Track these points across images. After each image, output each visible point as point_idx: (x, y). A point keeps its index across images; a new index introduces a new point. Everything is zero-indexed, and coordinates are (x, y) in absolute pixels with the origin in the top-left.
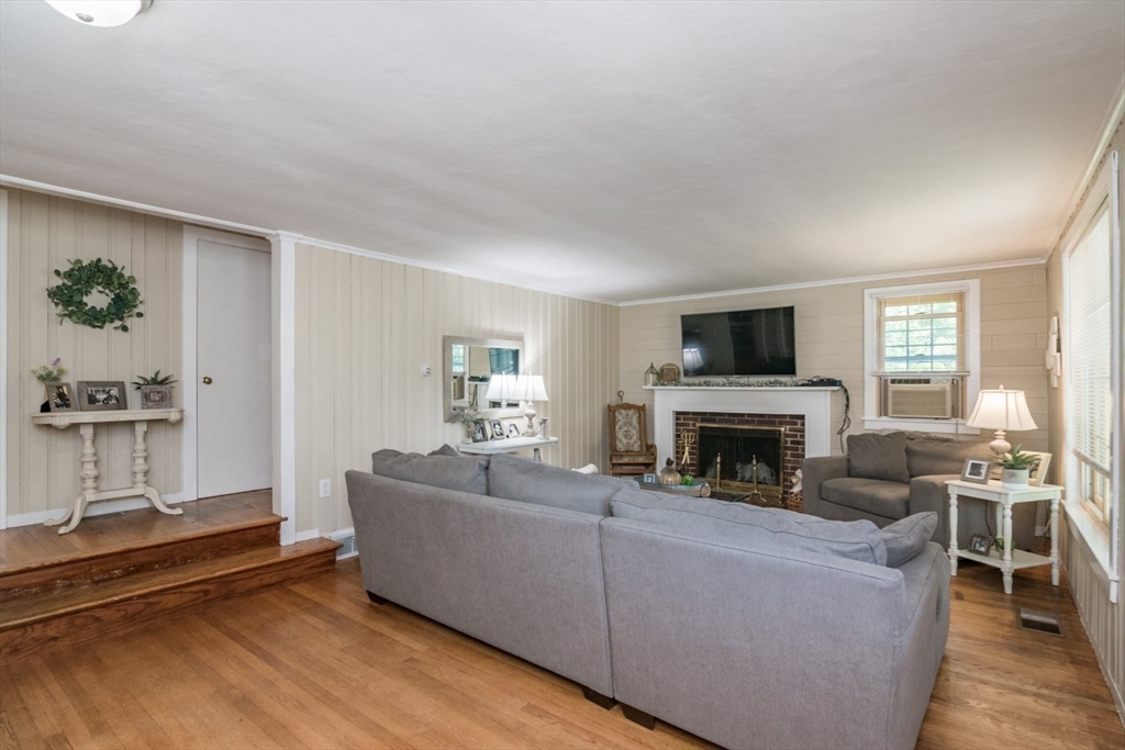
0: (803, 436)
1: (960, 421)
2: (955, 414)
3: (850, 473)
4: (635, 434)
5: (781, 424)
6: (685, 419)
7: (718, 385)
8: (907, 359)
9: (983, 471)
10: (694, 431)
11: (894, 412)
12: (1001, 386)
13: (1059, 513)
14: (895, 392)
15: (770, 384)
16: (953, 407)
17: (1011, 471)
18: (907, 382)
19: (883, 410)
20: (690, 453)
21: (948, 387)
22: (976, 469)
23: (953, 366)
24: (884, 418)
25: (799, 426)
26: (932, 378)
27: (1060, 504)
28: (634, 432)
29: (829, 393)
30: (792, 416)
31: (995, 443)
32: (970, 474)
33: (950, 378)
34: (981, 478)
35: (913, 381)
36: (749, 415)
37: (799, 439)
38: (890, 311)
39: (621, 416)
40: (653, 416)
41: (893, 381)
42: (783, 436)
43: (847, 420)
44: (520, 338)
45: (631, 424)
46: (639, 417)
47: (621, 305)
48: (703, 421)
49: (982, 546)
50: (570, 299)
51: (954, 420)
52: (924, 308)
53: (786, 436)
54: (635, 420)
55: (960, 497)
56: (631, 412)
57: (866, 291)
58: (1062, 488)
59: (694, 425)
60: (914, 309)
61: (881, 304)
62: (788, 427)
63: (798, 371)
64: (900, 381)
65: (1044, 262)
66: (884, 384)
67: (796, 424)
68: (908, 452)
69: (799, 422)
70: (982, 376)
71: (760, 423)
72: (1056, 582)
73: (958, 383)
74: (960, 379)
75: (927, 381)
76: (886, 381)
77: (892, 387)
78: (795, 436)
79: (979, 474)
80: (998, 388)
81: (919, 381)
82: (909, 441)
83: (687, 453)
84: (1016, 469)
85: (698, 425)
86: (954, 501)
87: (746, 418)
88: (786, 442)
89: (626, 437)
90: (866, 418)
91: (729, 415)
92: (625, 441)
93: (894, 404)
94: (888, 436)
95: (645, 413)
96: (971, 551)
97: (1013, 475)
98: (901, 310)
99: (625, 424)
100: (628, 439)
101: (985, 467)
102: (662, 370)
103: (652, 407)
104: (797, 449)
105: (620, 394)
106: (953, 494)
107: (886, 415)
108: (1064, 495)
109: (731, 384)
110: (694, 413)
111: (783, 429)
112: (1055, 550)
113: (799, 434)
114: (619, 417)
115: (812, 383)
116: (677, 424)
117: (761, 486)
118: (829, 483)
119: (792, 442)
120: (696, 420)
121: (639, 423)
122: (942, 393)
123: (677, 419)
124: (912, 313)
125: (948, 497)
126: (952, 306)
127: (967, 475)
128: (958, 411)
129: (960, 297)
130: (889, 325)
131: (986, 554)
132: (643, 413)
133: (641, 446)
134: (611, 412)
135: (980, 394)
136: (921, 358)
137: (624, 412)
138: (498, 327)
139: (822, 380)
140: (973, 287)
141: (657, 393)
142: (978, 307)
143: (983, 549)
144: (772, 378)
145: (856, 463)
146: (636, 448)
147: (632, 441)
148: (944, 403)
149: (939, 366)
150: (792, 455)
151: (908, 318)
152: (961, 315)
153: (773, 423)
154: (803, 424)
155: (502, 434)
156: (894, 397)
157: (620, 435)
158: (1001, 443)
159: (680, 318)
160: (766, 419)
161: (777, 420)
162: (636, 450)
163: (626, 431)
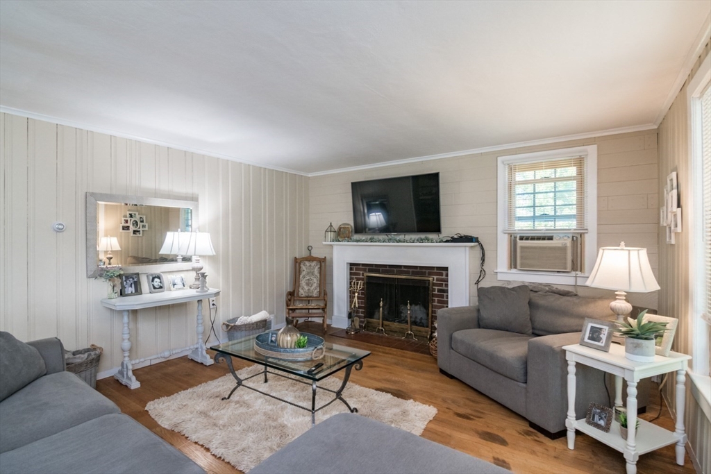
0: (447, 285)
1: (579, 273)
2: (574, 269)
3: (480, 324)
4: (315, 281)
5: (430, 274)
6: (356, 269)
7: (379, 241)
8: (534, 218)
9: (604, 337)
10: (362, 279)
11: (522, 265)
12: (623, 243)
13: (686, 384)
14: (522, 248)
15: (421, 240)
16: (573, 262)
17: (636, 341)
18: (533, 238)
19: (513, 264)
20: (358, 298)
21: (569, 243)
22: (595, 333)
23: (572, 224)
24: (514, 271)
25: (444, 277)
26: (555, 236)
27: (687, 375)
28: (315, 280)
29: (467, 248)
30: (439, 268)
31: (614, 304)
32: (589, 338)
33: (571, 236)
34: (602, 344)
35: (539, 238)
36: (405, 267)
37: (444, 288)
38: (519, 177)
39: (305, 268)
40: (332, 266)
41: (521, 238)
42: (431, 285)
43: (482, 273)
44: (194, 199)
45: (313, 274)
46: (320, 268)
47: (310, 175)
48: (371, 271)
49: (601, 418)
50: (253, 166)
51: (573, 274)
52: (548, 173)
53: (434, 285)
54: (316, 271)
55: (578, 365)
56: (314, 263)
57: (500, 159)
58: (689, 357)
59: (363, 275)
60: (541, 174)
61: (512, 169)
62: (435, 277)
63: (443, 229)
64: (527, 238)
65: (656, 127)
66: (514, 239)
67: (442, 275)
68: (531, 304)
69: (444, 272)
70: (598, 233)
71: (414, 274)
72: (680, 461)
73: (577, 240)
74: (579, 237)
75: (551, 238)
76: (515, 237)
77: (520, 243)
78: (441, 285)
79: (599, 339)
80: (619, 246)
81: (544, 238)
82: (532, 294)
83: (356, 298)
84: (641, 338)
85: (366, 274)
86: (572, 369)
87: (403, 269)
88: (434, 290)
89: (308, 284)
90: (499, 270)
91: (390, 266)
92: (306, 288)
93: (522, 258)
94: (513, 289)
95: (325, 264)
96: (589, 423)
97: (637, 346)
98: (529, 175)
99: (308, 273)
100: (309, 286)
101: (606, 333)
102: (340, 228)
103: (332, 259)
104: (442, 296)
105: (309, 249)
106: (572, 360)
107: (515, 268)
108: (690, 364)
109: (390, 240)
110: (363, 265)
111: (431, 279)
112: (680, 425)
113: (444, 283)
114: (303, 267)
115: (454, 240)
116: (351, 274)
117: (415, 327)
118: (458, 335)
119: (439, 291)
120: (365, 270)
121: (320, 273)
122: (564, 248)
123: (351, 269)
124: (538, 177)
125: (566, 363)
126: (572, 171)
127: (586, 340)
128: (577, 265)
129: (580, 162)
130: (519, 189)
131: (606, 429)
132: (324, 265)
133: (320, 292)
134: (297, 263)
135: (601, 251)
136: (545, 217)
137: (307, 263)
138: (164, 186)
139: (461, 237)
140: (592, 150)
141: (335, 248)
142: (596, 170)
143: (602, 423)
144: (423, 236)
145: (485, 314)
146: (315, 294)
147: (312, 288)
148: (565, 259)
149: (561, 224)
150: (439, 302)
151: (534, 182)
152: (581, 179)
153: (423, 274)
154: (447, 275)
155: (161, 287)
156: (521, 252)
157: (303, 283)
158: (622, 305)
159: (350, 184)
160: (418, 270)
161: (427, 271)
162: (315, 296)
163: (308, 280)
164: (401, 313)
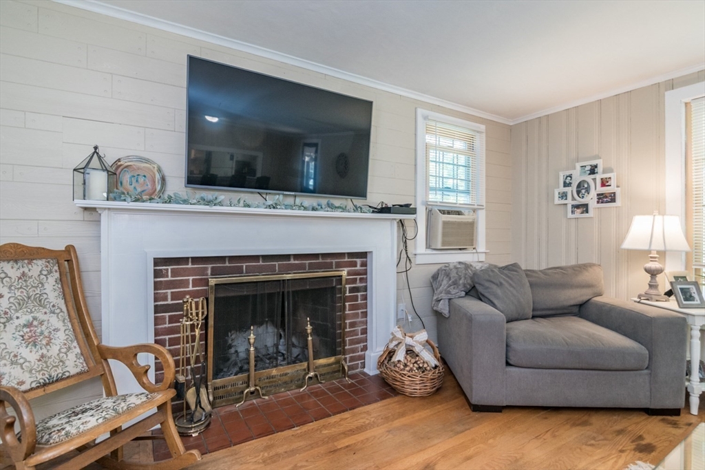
5: (339, 265)
6: (174, 273)
9: (695, 295)
10: (202, 294)
11: (443, 243)
14: (444, 223)
19: (428, 243)
22: (687, 294)
26: (462, 211)
28: (55, 322)
29: (395, 223)
30: (351, 255)
32: (685, 300)
35: (452, 212)
45: (40, 302)
48: (222, 272)
54: (51, 290)
57: (418, 110)
62: (346, 270)
65: (512, 124)
66: (429, 214)
67: (355, 265)
69: (359, 261)
76: (430, 211)
78: (356, 281)
79: (693, 299)
81: (456, 212)
85: (213, 280)
89: (32, 341)
92: (30, 355)
93: (444, 235)
99: (22, 303)
100: (38, 346)
101: (694, 291)
104: (358, 298)
107: (429, 248)
110: (196, 260)
111: (344, 273)
119: (352, 290)
120: (204, 272)
123: (159, 274)
137: (11, 271)
147: (54, 350)
148: (473, 234)
153: (328, 267)
159: (185, 62)
160: (320, 260)
161: (334, 261)
162: (73, 371)
163: (28, 325)
164: (230, 347)
